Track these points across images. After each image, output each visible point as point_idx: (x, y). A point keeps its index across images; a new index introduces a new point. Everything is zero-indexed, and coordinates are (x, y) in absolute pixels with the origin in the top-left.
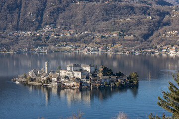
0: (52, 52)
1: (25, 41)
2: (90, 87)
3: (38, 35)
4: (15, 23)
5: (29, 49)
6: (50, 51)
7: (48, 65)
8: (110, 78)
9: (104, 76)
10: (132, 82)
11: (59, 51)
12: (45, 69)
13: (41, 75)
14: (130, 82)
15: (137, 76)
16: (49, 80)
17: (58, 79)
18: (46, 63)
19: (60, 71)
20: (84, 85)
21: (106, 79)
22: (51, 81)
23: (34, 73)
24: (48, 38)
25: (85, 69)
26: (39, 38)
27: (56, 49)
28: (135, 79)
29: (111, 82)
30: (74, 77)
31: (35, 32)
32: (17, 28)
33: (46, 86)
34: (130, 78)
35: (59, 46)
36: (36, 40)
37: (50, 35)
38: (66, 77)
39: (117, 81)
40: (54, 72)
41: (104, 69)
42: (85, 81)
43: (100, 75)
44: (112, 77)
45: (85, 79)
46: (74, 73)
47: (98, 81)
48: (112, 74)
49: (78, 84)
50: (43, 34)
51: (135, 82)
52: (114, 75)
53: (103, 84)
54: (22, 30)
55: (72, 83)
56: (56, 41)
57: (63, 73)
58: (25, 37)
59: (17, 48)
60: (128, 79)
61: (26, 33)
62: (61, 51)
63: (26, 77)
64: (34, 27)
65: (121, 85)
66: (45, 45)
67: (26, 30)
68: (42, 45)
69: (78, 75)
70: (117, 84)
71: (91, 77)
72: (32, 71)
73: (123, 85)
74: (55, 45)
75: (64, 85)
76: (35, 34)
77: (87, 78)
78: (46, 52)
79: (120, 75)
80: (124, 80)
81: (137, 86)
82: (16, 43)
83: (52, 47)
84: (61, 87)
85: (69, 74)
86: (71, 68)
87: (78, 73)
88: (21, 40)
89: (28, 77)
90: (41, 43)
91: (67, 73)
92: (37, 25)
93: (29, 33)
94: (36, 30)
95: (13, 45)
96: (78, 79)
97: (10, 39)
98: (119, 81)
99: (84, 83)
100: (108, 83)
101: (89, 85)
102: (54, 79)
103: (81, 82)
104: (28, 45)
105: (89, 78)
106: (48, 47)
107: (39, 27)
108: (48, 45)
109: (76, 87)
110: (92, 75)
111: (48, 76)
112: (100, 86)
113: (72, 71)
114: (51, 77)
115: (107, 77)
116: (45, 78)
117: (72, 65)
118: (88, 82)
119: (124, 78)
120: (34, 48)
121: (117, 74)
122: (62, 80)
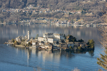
0: (33, 24)
1: (14, 16)
2: (59, 50)
3: (24, 11)
4: (7, 3)
5: (17, 22)
6: (32, 23)
7: (30, 33)
8: (74, 43)
9: (70, 41)
10: (90, 46)
11: (38, 24)
12: (27, 36)
13: (25, 40)
14: (88, 47)
15: (93, 42)
16: (30, 44)
17: (37, 43)
18: (28, 32)
19: (38, 38)
20: (55, 48)
21: (71, 44)
22: (32, 45)
23: (20, 39)
24: (30, 14)
25: (56, 37)
26: (25, 14)
27: (37, 22)
28: (92, 44)
29: (74, 46)
30: (48, 42)
31: (22, 10)
32: (9, 6)
33: (28, 48)
34: (88, 44)
35: (38, 20)
36: (22, 15)
37: (32, 12)
38: (42, 42)
39: (79, 46)
40: (34, 38)
41: (70, 37)
42: (56, 45)
43: (67, 41)
44: (75, 43)
45: (56, 44)
46: (48, 39)
47: (66, 46)
48: (75, 41)
49: (51, 47)
50: (27, 11)
51: (92, 47)
52: (77, 41)
53: (69, 48)
54: (12, 8)
55: (47, 47)
56: (36, 16)
57: (40, 39)
58: (14, 13)
59: (8, 21)
60: (87, 44)
61: (15, 10)
62: (40, 24)
63: (14, 41)
64: (21, 6)
65: (81, 48)
66: (28, 19)
67: (15, 8)
68: (26, 19)
69: (51, 41)
70: (79, 48)
71: (60, 42)
72: (18, 37)
73: (83, 49)
74: (35, 19)
75: (41, 47)
76: (21, 11)
77: (57, 43)
78: (29, 24)
79: (81, 41)
80: (84, 45)
81: (93, 49)
82: (8, 17)
83: (34, 20)
84: (39, 49)
85: (44, 40)
86: (46, 36)
87: (51, 39)
88: (11, 15)
89: (15, 42)
90: (25, 17)
91: (43, 39)
92: (23, 4)
93: (17, 10)
94: (22, 8)
95: (6, 18)
96: (51, 44)
97: (3, 14)
98: (81, 45)
99: (55, 46)
100: (73, 47)
101: (59, 48)
102: (34, 44)
103: (53, 45)
104: (16, 19)
105: (59, 43)
106: (31, 21)
107: (25, 6)
108: (30, 19)
109: (50, 50)
110: (61, 41)
111: (30, 41)
112: (67, 49)
113: (46, 38)
114: (32, 41)
115: (72, 43)
116: (27, 43)
117: (47, 33)
118: (58, 46)
119: (84, 44)
120: (21, 20)
121: (79, 41)
122: (40, 44)
